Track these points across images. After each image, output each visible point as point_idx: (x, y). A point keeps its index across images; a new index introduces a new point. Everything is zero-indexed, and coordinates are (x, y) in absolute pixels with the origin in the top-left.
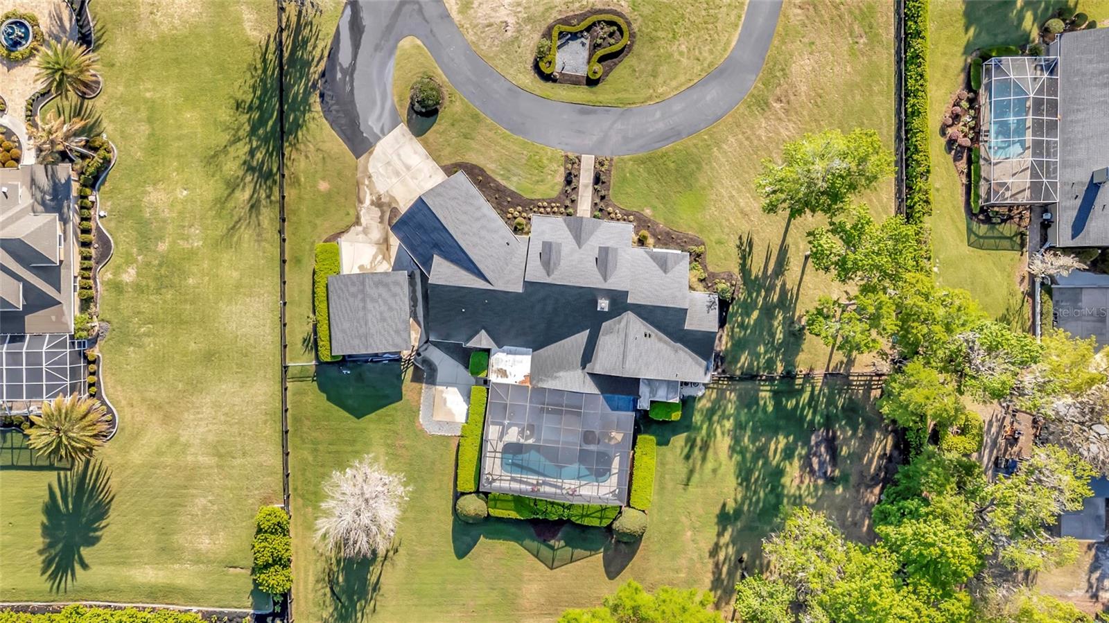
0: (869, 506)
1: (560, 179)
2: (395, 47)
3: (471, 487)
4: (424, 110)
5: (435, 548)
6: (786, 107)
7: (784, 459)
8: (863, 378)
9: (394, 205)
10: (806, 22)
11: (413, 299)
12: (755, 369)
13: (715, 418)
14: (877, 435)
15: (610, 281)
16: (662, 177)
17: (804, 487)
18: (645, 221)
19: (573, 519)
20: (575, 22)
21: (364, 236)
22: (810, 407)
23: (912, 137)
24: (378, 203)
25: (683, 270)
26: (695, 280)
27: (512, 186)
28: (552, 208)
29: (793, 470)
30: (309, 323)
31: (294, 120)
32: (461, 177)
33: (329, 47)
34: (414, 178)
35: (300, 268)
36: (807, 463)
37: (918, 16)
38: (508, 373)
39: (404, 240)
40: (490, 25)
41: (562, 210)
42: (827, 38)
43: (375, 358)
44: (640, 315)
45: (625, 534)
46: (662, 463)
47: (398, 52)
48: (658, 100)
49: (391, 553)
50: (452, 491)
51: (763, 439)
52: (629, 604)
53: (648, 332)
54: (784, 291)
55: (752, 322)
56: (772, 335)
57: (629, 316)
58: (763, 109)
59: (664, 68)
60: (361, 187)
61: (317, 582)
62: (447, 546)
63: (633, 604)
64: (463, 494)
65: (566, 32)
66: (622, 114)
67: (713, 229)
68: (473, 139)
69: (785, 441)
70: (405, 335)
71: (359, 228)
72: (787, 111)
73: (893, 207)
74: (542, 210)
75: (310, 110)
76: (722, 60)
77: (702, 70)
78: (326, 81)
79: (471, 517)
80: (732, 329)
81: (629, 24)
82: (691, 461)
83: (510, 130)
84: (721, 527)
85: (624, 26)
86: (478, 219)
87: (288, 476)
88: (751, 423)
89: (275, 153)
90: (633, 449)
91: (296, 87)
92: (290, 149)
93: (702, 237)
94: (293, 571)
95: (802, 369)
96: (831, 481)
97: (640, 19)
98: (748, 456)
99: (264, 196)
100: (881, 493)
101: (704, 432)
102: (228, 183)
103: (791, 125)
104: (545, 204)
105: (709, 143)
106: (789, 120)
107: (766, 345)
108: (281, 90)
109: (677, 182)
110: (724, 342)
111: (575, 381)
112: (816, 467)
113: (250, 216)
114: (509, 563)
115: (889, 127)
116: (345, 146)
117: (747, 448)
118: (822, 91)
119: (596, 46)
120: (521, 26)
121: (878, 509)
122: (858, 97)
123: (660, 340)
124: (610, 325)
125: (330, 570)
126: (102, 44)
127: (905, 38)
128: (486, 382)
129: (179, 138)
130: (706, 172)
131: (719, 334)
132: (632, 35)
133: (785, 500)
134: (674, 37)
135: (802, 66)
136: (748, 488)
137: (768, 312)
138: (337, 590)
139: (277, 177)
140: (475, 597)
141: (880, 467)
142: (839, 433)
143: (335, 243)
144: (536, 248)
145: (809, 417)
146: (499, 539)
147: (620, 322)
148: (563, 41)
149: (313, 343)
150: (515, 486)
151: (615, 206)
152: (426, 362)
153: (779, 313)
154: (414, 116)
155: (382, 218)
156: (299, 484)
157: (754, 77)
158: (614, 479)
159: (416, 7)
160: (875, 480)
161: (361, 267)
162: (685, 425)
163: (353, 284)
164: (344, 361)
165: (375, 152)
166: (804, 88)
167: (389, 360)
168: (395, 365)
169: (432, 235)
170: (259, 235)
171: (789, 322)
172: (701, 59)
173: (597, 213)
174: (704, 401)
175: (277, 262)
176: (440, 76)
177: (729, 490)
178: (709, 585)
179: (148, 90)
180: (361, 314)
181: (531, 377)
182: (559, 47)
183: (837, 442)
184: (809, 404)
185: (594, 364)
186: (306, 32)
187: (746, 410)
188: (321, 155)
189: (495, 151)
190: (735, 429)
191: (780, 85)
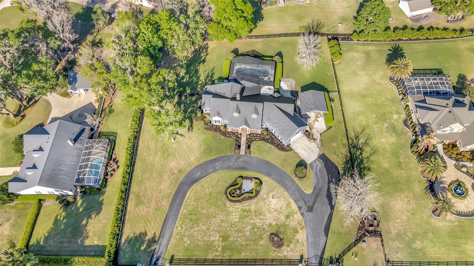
1: (252, 146)
2: (314, 190)
3: (278, 64)
6: (172, 171)
9: (309, 139)
10: (161, 200)
12: (190, 97)
13: (204, 83)
17: (179, 70)
18: (223, 134)
20: (247, 197)
21: (318, 130)
23: (130, 160)
24: (315, 140)
31: (348, 165)
32: (285, 144)
38: (268, 88)
40: (279, 197)
41: (251, 137)
42: (154, 195)
45: (234, 54)
47: (313, 188)
48: (217, 172)
53: (224, 94)
55: (191, 108)
56: (185, 106)
58: (180, 170)
59: (214, 183)
60: (321, 144)
64: (280, 62)
65: (250, 194)
66: (230, 168)
67: (201, 133)
68: (283, 159)
71: (320, 132)
76: (193, 186)
77: (201, 182)
78: (338, 178)
80: (197, 106)
81: (227, 197)
82: (212, 73)
83: (269, 162)
84: (204, 60)
85: (229, 196)
88: (193, 83)
91: (349, 175)
92: (348, 155)
93: (204, 129)
97: (223, 199)
98: (195, 76)
99: (354, 141)
101: (208, 80)
102: (368, 144)
103: (172, 165)
104: (257, 139)
105: (200, 158)
109: (212, 146)
110: (200, 103)
113: (358, 134)
116: (328, 157)
117: (195, 78)
119: (239, 189)
120: (267, 197)
126: (425, 189)
127: (126, 193)
128: (275, 88)
129: (388, 157)
130: (202, 149)
132: (226, 193)
134: (210, 194)
135: (165, 185)
136: (196, 69)
137: (185, 112)
139: (351, 146)
143: (328, 127)
147: (233, 96)
148: (251, 191)
149: (331, 100)
150: (265, 66)
151: (233, 139)
152: (294, 96)
154: (305, 165)
155: (313, 135)
158: (235, 68)
159: (307, 204)
161: (318, 121)
163: (319, 108)
165: (317, 155)
166: (165, 177)
170: (354, 129)
172: (201, 187)
173: (239, 136)
175: (346, 122)
176: (296, 180)
179: (404, 173)
180: (315, 100)
182: (253, 189)
185: (241, 87)
187: (195, 86)
188: (336, 154)
189: (275, 155)
190: (198, 82)
191: (174, 178)
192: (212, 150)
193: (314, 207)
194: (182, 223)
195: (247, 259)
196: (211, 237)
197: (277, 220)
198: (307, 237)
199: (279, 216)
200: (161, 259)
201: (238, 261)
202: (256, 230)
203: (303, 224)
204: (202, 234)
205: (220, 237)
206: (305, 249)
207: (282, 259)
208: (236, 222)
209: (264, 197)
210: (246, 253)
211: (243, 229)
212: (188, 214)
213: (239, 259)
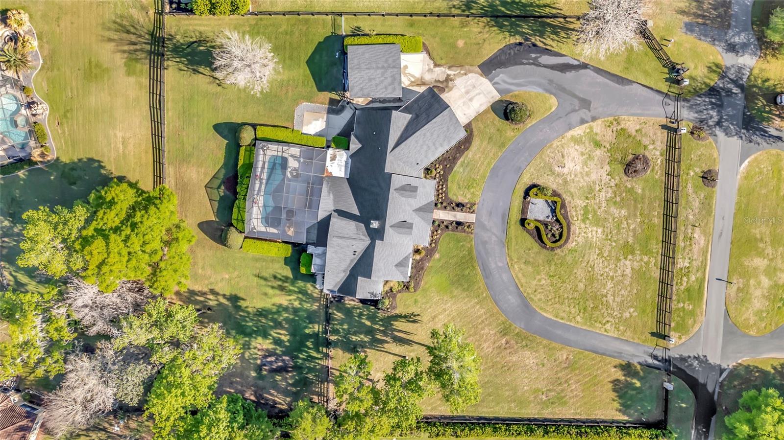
0: (242, 393)
1: (461, 199)
2: (551, 93)
3: (259, 135)
4: (508, 111)
5: (220, 111)
6: (503, 347)
7: (274, 338)
8: (325, 392)
9: (446, 90)
10: (558, 362)
11: (384, 101)
12: (333, 322)
13: (300, 296)
14: (288, 399)
15: (390, 229)
16: (459, 265)
17: (256, 351)
18: (431, 254)
19: (237, 202)
20: (563, 212)
21: (427, 69)
22: (307, 356)
23: (480, 427)
24: (448, 79)
25: (398, 277)
26: (392, 285)
27: (457, 168)
28: (442, 194)
29: (266, 344)
30: (370, 31)
31: (505, 25)
32: (462, 134)
33: (552, 49)
34: (464, 103)
35: (407, 26)
36: (271, 353)
37: (558, 433)
38: (333, 161)
39: (422, 95)
40: (563, 156)
41: (440, 201)
42: (546, 375)
43: (345, 74)
44: (368, 248)
45: (226, 235)
46: (273, 260)
47: (547, 95)
48: (509, 264)
49: (218, 82)
50: (258, 123)
51: (286, 326)
52: (180, 235)
53: (357, 254)
54: (383, 342)
55: (363, 321)
56: (355, 334)
57: (368, 241)
58: (501, 332)
59: (530, 269)
60: (460, 68)
61: (200, 33)
62: (222, 118)
63: (180, 239)
64: (255, 130)
65: (556, 205)
66: (501, 241)
67: (425, 297)
68: (489, 142)
69: (286, 340)
70: (360, 94)
71: (432, 66)
72: (500, 347)
73: (436, 414)
74: (440, 187)
75: (511, 35)
76: (534, 307)
77: (528, 293)
78: (530, 47)
79: (239, 135)
80: (358, 308)
81: (560, 247)
82: (272, 279)
83: (493, 168)
84: (229, 297)
85: (558, 244)
86: (434, 144)
87: (270, 14)
88: (296, 318)
89: (483, 11)
90: (283, 242)
91: (527, 27)
92: (486, 22)
93: (419, 291)
94: (207, 17)
95: (332, 352)
96: (259, 369)
97: (563, 254)
98: (276, 316)
99: (455, 3)
100: (251, 400)
101: (291, 288)
103: (490, 350)
104: (444, 189)
105: (481, 297)
106: (494, 348)
107: (348, 329)
108: (525, 17)
109: (456, 275)
110: (351, 302)
111: (326, 205)
112: (269, 359)
114: (210, 159)
115: (488, 413)
116: (486, 58)
117: (281, 315)
118: (512, 370)
119: (546, 225)
120: (562, 177)
121: (239, 398)
122: (507, 393)
123: (352, 261)
124: (362, 229)
125: (208, 42)
127: (544, 425)
128: (328, 147)
130: (461, 294)
131: (355, 300)
132: (552, 249)
133: (247, 339)
134: (550, 276)
135: (529, 358)
136: (255, 315)
137: (370, 331)
138: (195, 45)
139: (467, 13)
140: (189, 136)
141: (267, 400)
142: (290, 374)
143: (422, 49)
144: (414, 182)
145: (301, 356)
146: (225, 153)
147: (364, 235)
148: (551, 204)
149: (356, 33)
150: (260, 164)
151: (441, 235)
152: (343, 108)
153: (369, 338)
154: (505, 105)
155: (439, 81)
156: (265, 22)
157: (522, 326)
158: (263, 229)
159: (577, 108)
160: (259, 396)
161: (406, 67)
162: (297, 276)
163: (394, 61)
164: (344, 53)
165: (482, 78)
166: (514, 359)
167: (344, 84)
168: (341, 87)
169: (424, 114)
171: (363, 345)
172: (536, 293)
173: (437, 223)
174: (311, 288)
175: (411, 11)
176: (531, 123)
177: (254, 302)
178: (191, 288)
180: (374, 65)
181: (331, 177)
182: (546, 201)
183: (284, 373)
184: (310, 356)
185: (337, 218)
186: (563, 34)
187: (305, 315)
188: (480, 42)
189: (480, 158)
190: (293, 308)
191: (517, 343)
192: (463, 275)
193: (582, 96)
194: (600, 322)
195: (664, 214)
196: (625, 273)
197: (602, 162)
198: (633, 115)
199: (596, 158)
200: (655, 353)
201: (666, 229)
202: (618, 199)
203: (611, 119)
204: (620, 288)
205: (626, 258)
206: (653, 120)
207: (666, 159)
208: (604, 231)
209: (560, 182)
210: (654, 216)
211: (616, 220)
212: (584, 313)
213: (663, 228)
